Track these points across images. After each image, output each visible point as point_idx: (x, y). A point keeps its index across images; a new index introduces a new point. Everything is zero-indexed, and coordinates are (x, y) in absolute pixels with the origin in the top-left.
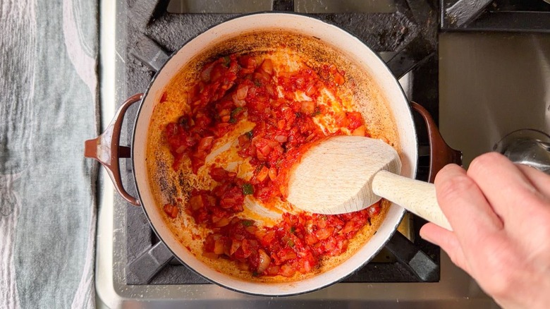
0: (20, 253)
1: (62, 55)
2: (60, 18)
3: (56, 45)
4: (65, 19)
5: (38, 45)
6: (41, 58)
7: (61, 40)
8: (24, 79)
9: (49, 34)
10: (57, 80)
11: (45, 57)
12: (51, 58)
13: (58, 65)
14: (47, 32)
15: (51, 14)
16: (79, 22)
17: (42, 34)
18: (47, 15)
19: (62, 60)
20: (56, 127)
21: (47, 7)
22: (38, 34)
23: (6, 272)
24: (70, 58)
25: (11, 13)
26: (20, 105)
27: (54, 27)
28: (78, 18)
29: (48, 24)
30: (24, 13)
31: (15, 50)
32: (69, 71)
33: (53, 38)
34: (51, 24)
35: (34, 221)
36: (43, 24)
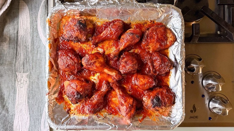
0: (29, 95)
1: (38, 37)
2: (37, 26)
3: (36, 34)
4: (38, 26)
5: (31, 34)
6: (32, 38)
7: (37, 32)
8: (27, 45)
9: (34, 30)
10: (36, 44)
11: (33, 38)
12: (35, 38)
13: (37, 40)
14: (33, 30)
15: (34, 25)
16: (42, 27)
17: (32, 31)
18: (33, 25)
19: (38, 38)
20: (37, 58)
21: (33, 23)
22: (31, 31)
23: (25, 101)
24: (40, 38)
25: (23, 26)
26: (27, 53)
27: (35, 28)
28: (42, 26)
29: (33, 28)
30: (26, 25)
31: (25, 36)
32: (40, 42)
33: (35, 32)
34: (34, 28)
35: (32, 86)
36: (32, 28)
